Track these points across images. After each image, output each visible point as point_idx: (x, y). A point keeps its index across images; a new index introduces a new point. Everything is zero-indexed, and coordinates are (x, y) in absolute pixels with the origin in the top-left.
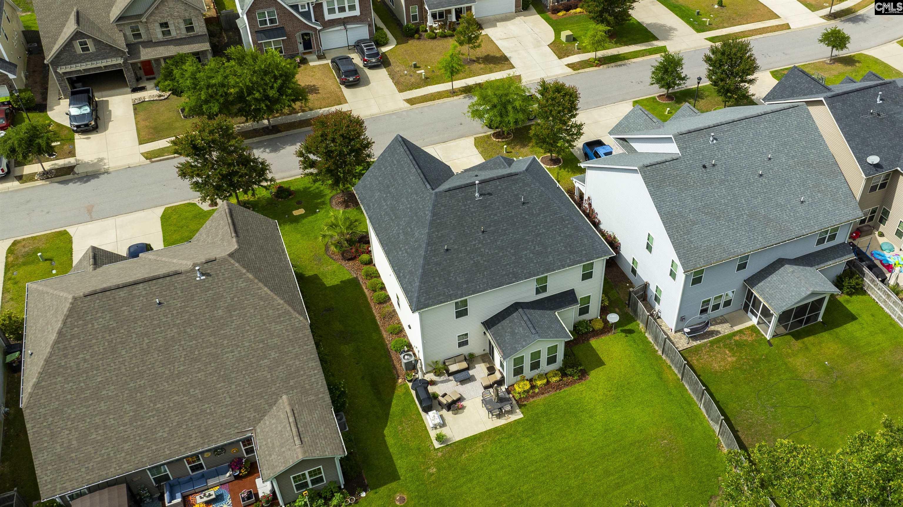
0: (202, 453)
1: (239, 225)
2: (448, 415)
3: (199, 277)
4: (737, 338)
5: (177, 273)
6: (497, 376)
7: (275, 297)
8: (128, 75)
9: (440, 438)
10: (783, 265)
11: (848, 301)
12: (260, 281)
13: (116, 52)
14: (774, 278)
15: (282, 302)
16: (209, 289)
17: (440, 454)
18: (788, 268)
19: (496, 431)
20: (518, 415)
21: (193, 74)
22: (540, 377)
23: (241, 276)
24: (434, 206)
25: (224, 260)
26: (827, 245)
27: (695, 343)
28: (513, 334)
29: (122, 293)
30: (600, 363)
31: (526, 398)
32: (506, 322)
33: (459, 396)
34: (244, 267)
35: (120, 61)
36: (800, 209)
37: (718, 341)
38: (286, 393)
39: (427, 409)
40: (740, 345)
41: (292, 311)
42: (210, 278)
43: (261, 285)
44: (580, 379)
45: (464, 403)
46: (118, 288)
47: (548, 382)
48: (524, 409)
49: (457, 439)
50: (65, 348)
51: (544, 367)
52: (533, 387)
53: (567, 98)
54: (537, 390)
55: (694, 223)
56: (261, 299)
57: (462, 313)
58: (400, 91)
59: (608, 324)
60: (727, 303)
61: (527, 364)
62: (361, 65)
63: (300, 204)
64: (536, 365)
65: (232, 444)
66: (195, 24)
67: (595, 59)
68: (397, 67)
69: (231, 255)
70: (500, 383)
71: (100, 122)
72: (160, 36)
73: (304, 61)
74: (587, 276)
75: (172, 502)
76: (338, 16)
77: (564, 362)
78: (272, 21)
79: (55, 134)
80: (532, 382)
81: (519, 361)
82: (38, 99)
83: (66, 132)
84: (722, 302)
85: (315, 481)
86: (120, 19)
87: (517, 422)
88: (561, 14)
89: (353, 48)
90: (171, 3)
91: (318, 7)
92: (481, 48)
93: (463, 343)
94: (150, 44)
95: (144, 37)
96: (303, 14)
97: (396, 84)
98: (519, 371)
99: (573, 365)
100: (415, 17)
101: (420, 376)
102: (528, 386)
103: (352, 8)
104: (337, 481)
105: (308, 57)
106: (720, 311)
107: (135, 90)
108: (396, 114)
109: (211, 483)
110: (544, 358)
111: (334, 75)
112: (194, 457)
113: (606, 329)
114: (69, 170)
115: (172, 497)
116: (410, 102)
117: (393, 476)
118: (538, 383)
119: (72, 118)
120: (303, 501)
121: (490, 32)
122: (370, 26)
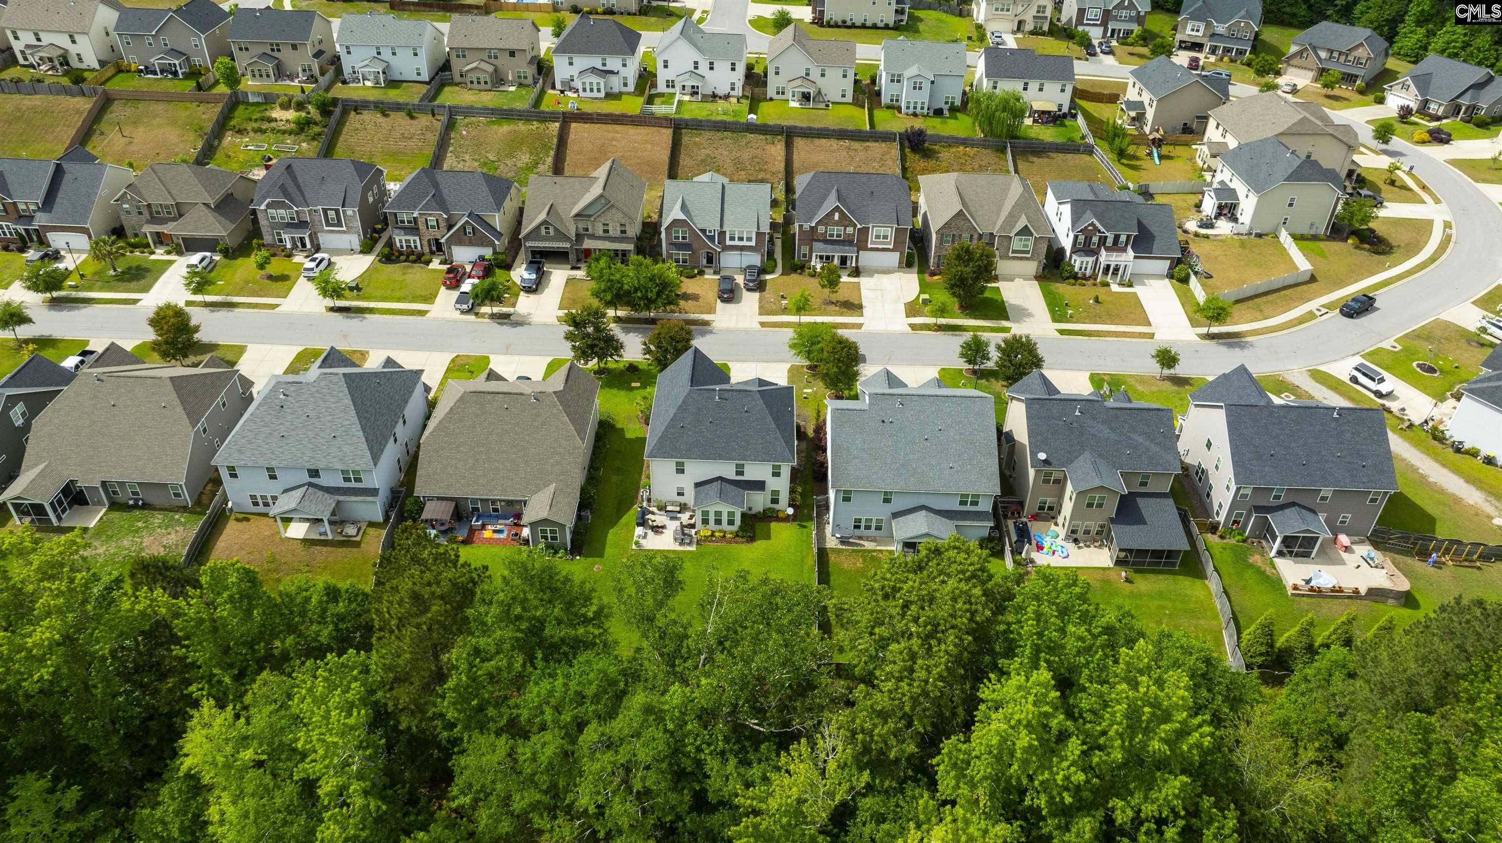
0: (500, 501)
1: (572, 377)
2: (650, 532)
3: (533, 400)
4: (874, 554)
5: (521, 394)
6: (692, 521)
7: (570, 424)
8: (572, 257)
9: (637, 543)
10: (921, 510)
13: (567, 238)
14: (908, 518)
15: (573, 428)
16: (536, 408)
17: (633, 553)
18: (924, 513)
19: (673, 552)
20: (693, 548)
21: (602, 269)
22: (720, 531)
23: (555, 406)
25: (550, 394)
26: (968, 508)
27: (841, 547)
28: (707, 494)
29: (489, 397)
30: (768, 537)
31: (705, 541)
32: (707, 487)
33: (663, 525)
34: (559, 401)
35: (568, 245)
36: (947, 472)
37: (859, 551)
38: (555, 482)
39: (639, 525)
40: (872, 558)
41: (576, 436)
42: (538, 403)
43: (564, 414)
44: (747, 542)
45: (664, 530)
46: (489, 393)
47: (724, 536)
48: (699, 547)
49: (648, 548)
51: (725, 526)
52: (712, 535)
54: (714, 539)
55: (855, 458)
56: (562, 422)
57: (680, 471)
58: (760, 314)
59: (789, 516)
60: (878, 528)
61: (712, 518)
62: (742, 286)
63: (639, 379)
64: (718, 522)
65: (517, 501)
66: (627, 229)
67: (936, 324)
68: (769, 294)
69: (555, 393)
70: (692, 526)
71: (540, 287)
72: (601, 233)
73: (701, 273)
74: (776, 474)
75: (476, 523)
76: (736, 243)
77: (740, 527)
78: (684, 238)
79: (509, 288)
80: (713, 532)
81: (705, 514)
82: (509, 260)
83: (516, 289)
84: (874, 525)
85: (553, 538)
86: (577, 215)
87: (690, 552)
88: (936, 278)
89: (743, 271)
90: (614, 211)
91: (722, 234)
92: (843, 294)
93: (680, 494)
94: (593, 237)
95: (590, 232)
96: (709, 237)
97: (761, 307)
98: (705, 522)
99: (746, 531)
100: (804, 255)
101: (645, 504)
102: (709, 533)
103: (749, 239)
104: (566, 544)
105: (707, 270)
106: (872, 532)
107: (573, 268)
108: (746, 332)
109: (500, 521)
110: (725, 518)
111: (716, 289)
112: (494, 502)
113: (787, 519)
114: (507, 316)
115: (477, 521)
116: (763, 324)
117: (601, 555)
118: (717, 534)
119: (523, 280)
120: (542, 546)
121: (864, 281)
122: (762, 255)
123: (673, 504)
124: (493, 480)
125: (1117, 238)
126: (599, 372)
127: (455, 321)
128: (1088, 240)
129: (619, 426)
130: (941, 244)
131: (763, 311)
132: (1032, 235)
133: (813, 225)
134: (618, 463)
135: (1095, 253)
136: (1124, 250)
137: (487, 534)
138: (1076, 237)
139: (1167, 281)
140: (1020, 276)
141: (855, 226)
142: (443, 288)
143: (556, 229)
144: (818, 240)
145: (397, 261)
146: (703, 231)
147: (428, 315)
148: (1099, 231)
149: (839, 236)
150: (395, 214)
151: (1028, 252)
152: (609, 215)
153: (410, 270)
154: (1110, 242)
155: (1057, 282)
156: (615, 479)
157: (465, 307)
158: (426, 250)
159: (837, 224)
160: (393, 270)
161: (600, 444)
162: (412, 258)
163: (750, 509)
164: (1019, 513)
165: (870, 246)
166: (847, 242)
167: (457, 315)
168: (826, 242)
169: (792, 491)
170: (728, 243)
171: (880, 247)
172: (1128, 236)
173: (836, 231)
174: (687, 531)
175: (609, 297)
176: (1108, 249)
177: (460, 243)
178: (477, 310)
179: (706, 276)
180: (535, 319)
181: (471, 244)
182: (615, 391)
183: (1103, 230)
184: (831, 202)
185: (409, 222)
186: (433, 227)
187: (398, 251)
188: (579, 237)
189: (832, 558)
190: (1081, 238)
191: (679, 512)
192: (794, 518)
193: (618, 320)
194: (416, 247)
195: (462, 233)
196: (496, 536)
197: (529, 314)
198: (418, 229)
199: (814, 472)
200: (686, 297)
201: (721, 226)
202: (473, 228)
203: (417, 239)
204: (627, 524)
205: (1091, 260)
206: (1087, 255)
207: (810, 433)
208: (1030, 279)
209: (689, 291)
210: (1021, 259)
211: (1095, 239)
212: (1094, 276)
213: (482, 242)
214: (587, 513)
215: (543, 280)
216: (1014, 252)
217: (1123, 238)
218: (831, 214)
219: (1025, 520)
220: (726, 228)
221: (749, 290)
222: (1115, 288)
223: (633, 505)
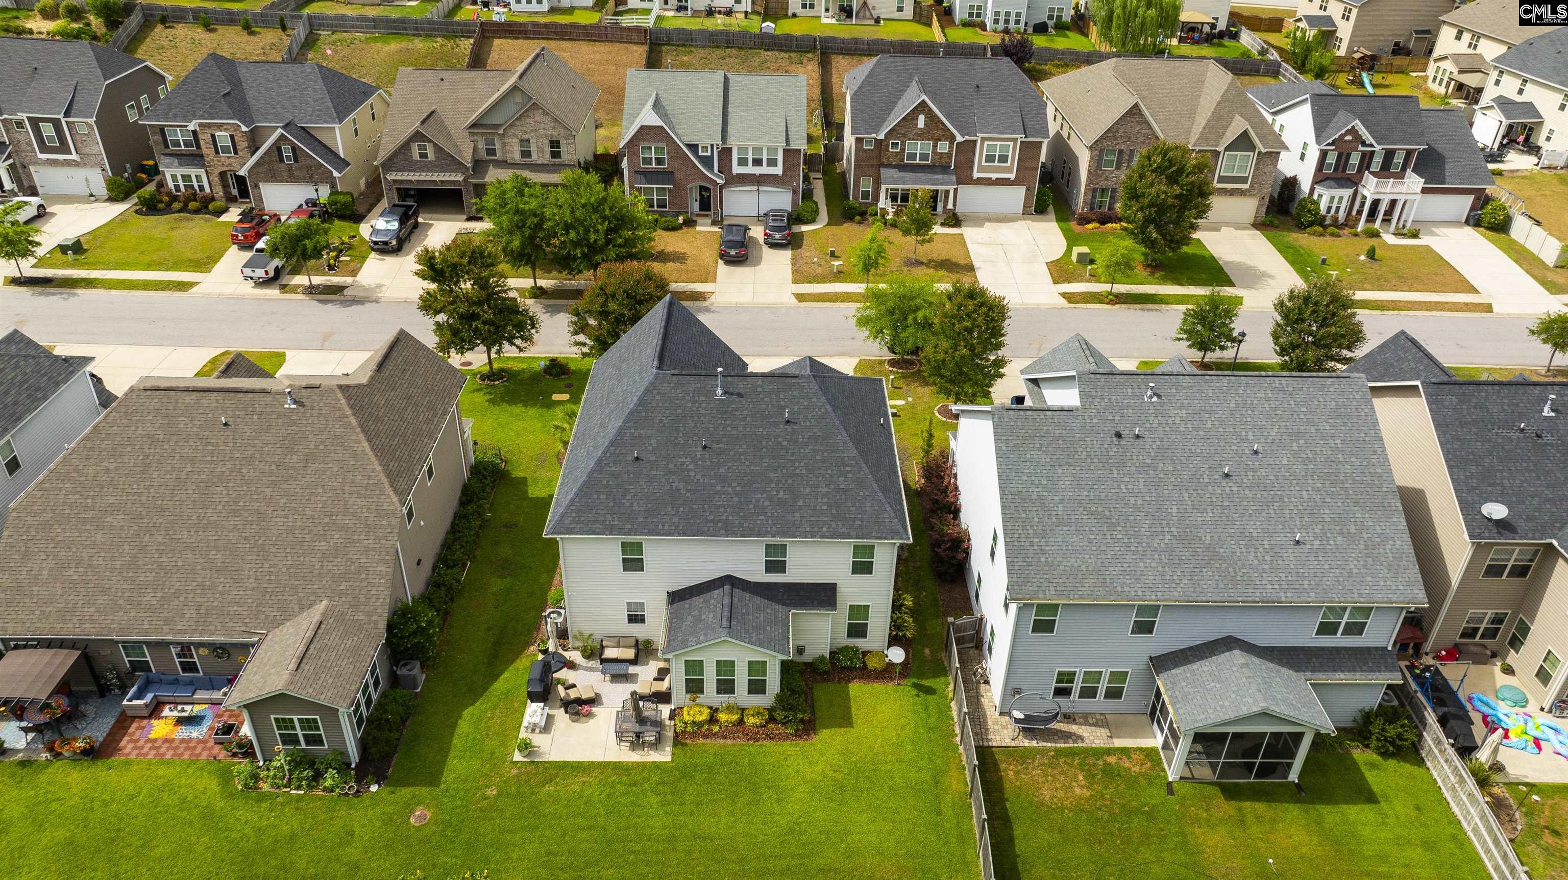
0: (200, 645)
1: (397, 359)
2: (560, 714)
3: (289, 405)
4: (1112, 760)
5: (265, 392)
6: (663, 686)
7: (373, 459)
8: (471, 200)
9: (526, 747)
10: (1230, 649)
11: (1373, 766)
12: (363, 431)
13: (457, 165)
14: (1203, 668)
15: (379, 468)
16: (294, 423)
17: (515, 771)
18: (1238, 656)
19: (617, 767)
20: (664, 756)
22: (730, 709)
23: (340, 418)
24: (647, 390)
25: (330, 390)
26: (1339, 640)
27: (1026, 743)
28: (698, 619)
30: (846, 720)
31: (694, 735)
32: (698, 601)
33: (592, 695)
34: (351, 408)
35: (460, 178)
36: (1291, 553)
37: (1072, 753)
38: (330, 598)
39: (533, 697)
40: (1109, 772)
41: (387, 485)
42: (302, 410)
43: (362, 436)
44: (798, 735)
45: (594, 710)
47: (741, 721)
48: (679, 751)
49: (552, 758)
50: (92, 449)
51: (742, 695)
52: (713, 720)
53: (984, 309)
54: (716, 729)
55: (1061, 522)
56: (355, 455)
57: (633, 563)
58: (796, 281)
59: (891, 665)
60: (1114, 693)
61: (710, 678)
62: (762, 241)
63: (568, 388)
64: (726, 686)
65: (234, 645)
66: (563, 149)
67: (1110, 293)
68: (808, 251)
69: (343, 388)
70: (664, 697)
71: (406, 246)
72: (517, 157)
73: (690, 223)
74: (862, 567)
75: (132, 702)
76: (750, 169)
77: (779, 698)
78: (659, 161)
79: (350, 247)
80: (714, 711)
81: (694, 667)
82: (361, 209)
83: (365, 248)
84: (1103, 686)
85: (310, 740)
86: (474, 125)
87: (657, 766)
88: (1090, 226)
89: (762, 218)
90: (538, 116)
91: (726, 153)
92: (936, 250)
93: (636, 618)
94: (503, 164)
95: (499, 155)
96: (703, 160)
97: (795, 272)
98: (694, 687)
99: (791, 708)
100: (866, 195)
101: (551, 646)
102: (704, 716)
103: (772, 162)
104: (344, 754)
105: (700, 220)
106: (1099, 704)
107: (470, 219)
108: (772, 309)
109: (200, 695)
110: (741, 678)
111: (717, 246)
112: (185, 649)
113: (887, 672)
114: (338, 290)
115: (139, 695)
116: (801, 297)
117: (432, 778)
118: (723, 717)
119: (375, 231)
120: (280, 761)
121: (968, 232)
122: (795, 193)
123: (619, 641)
124: (176, 595)
125: (1389, 155)
126: (492, 376)
127: (241, 299)
128: (1343, 159)
129: (517, 473)
130: (1098, 167)
131: (799, 276)
132: (1253, 148)
133: (881, 136)
134: (505, 550)
135: (1353, 182)
136: (1401, 175)
137: (160, 728)
138: (1324, 154)
139: (1469, 230)
140: (1228, 224)
141: (952, 138)
142: (234, 248)
143: (438, 149)
144: (889, 166)
145: (168, 210)
146: (693, 147)
147: (194, 290)
148: (1364, 143)
149: (924, 157)
150: (162, 130)
151: (1243, 180)
152: (530, 123)
153: (184, 224)
154: (1377, 163)
155: (1289, 230)
156: (496, 584)
157: (260, 273)
158: (219, 192)
159: (921, 135)
160: (157, 225)
161: (470, 508)
162: (192, 205)
163: (800, 650)
164: (1417, 648)
165: (976, 175)
166: (939, 167)
167: (248, 288)
168: (903, 167)
169: (897, 606)
170: (736, 169)
171: (994, 176)
172: (1409, 153)
173: (919, 148)
174: (648, 709)
175: (516, 243)
176: (1374, 174)
177: (274, 177)
178: (285, 280)
179: (698, 228)
180: (386, 294)
181: (292, 178)
182: (518, 409)
183: (1369, 139)
184: (913, 97)
185: (186, 144)
186: (225, 150)
187: (169, 194)
188: (479, 166)
189: (1010, 773)
190: (1332, 159)
191: (634, 662)
192: (905, 670)
193: (538, 293)
194: (201, 188)
195: (275, 158)
196: (184, 732)
197: (379, 286)
198: (202, 156)
199: (937, 560)
200: (663, 257)
201: (724, 138)
202: (294, 149)
203: (201, 172)
204: (508, 694)
205: (1347, 193)
206: (1343, 187)
207: (916, 478)
208: (1245, 228)
209: (669, 249)
210: (1232, 193)
211: (1355, 159)
212: (1350, 222)
213: (313, 175)
214: (415, 670)
215: (414, 237)
216: (1222, 179)
217: (1399, 159)
218: (911, 117)
219: (1428, 660)
220: (733, 143)
221: (774, 245)
222: (1389, 239)
223: (528, 644)
